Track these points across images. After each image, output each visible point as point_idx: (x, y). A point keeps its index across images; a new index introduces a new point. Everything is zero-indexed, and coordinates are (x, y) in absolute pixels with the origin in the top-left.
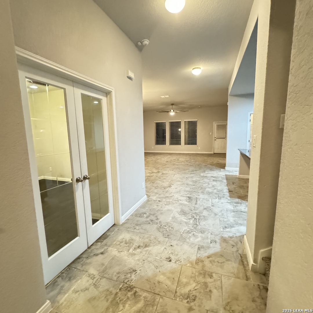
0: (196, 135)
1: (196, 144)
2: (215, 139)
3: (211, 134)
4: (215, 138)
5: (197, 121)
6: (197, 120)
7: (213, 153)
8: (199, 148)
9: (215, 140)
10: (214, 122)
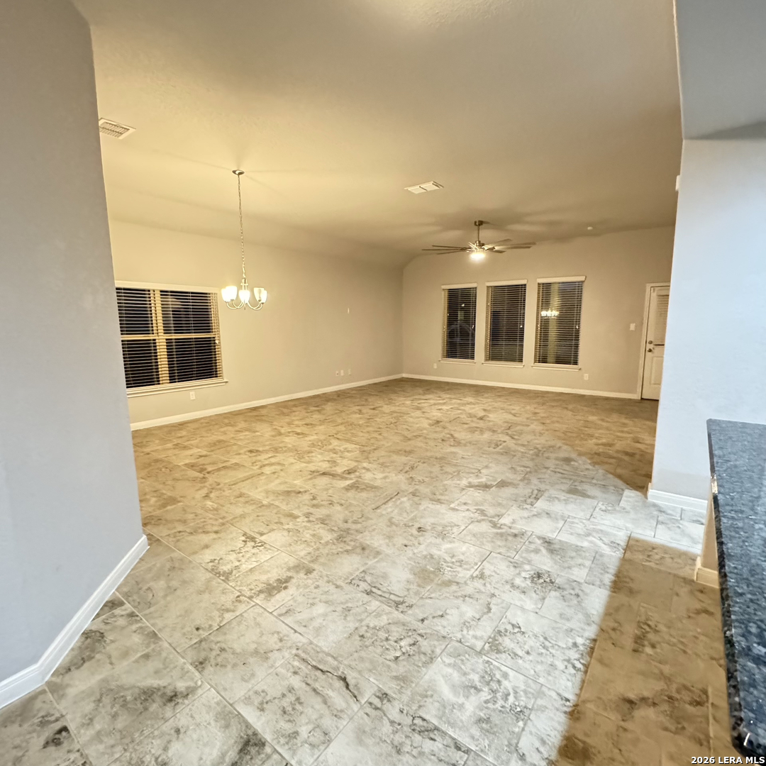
0: (578, 331)
1: (576, 363)
2: (651, 346)
3: (632, 327)
4: (651, 342)
5: (583, 282)
6: (582, 278)
7: (636, 396)
8: (586, 377)
9: (650, 351)
10: (648, 286)
